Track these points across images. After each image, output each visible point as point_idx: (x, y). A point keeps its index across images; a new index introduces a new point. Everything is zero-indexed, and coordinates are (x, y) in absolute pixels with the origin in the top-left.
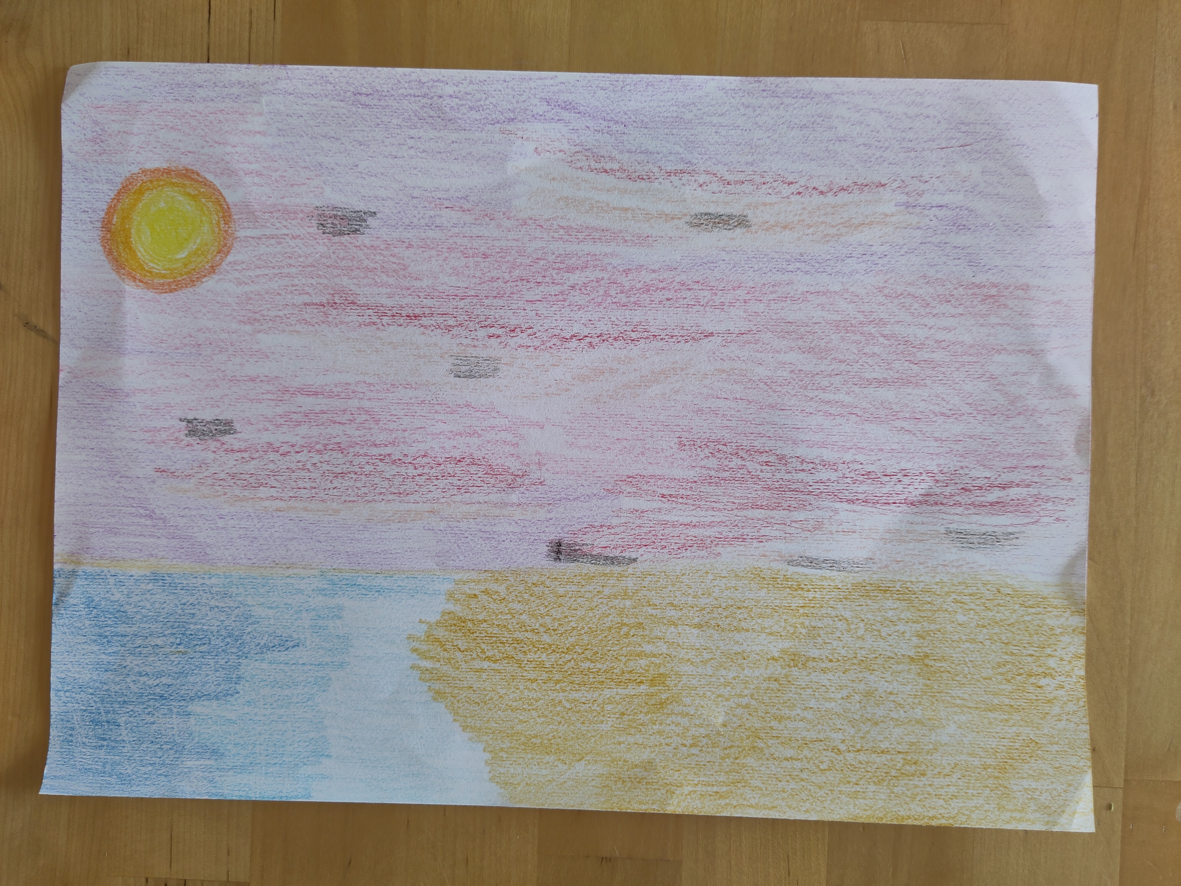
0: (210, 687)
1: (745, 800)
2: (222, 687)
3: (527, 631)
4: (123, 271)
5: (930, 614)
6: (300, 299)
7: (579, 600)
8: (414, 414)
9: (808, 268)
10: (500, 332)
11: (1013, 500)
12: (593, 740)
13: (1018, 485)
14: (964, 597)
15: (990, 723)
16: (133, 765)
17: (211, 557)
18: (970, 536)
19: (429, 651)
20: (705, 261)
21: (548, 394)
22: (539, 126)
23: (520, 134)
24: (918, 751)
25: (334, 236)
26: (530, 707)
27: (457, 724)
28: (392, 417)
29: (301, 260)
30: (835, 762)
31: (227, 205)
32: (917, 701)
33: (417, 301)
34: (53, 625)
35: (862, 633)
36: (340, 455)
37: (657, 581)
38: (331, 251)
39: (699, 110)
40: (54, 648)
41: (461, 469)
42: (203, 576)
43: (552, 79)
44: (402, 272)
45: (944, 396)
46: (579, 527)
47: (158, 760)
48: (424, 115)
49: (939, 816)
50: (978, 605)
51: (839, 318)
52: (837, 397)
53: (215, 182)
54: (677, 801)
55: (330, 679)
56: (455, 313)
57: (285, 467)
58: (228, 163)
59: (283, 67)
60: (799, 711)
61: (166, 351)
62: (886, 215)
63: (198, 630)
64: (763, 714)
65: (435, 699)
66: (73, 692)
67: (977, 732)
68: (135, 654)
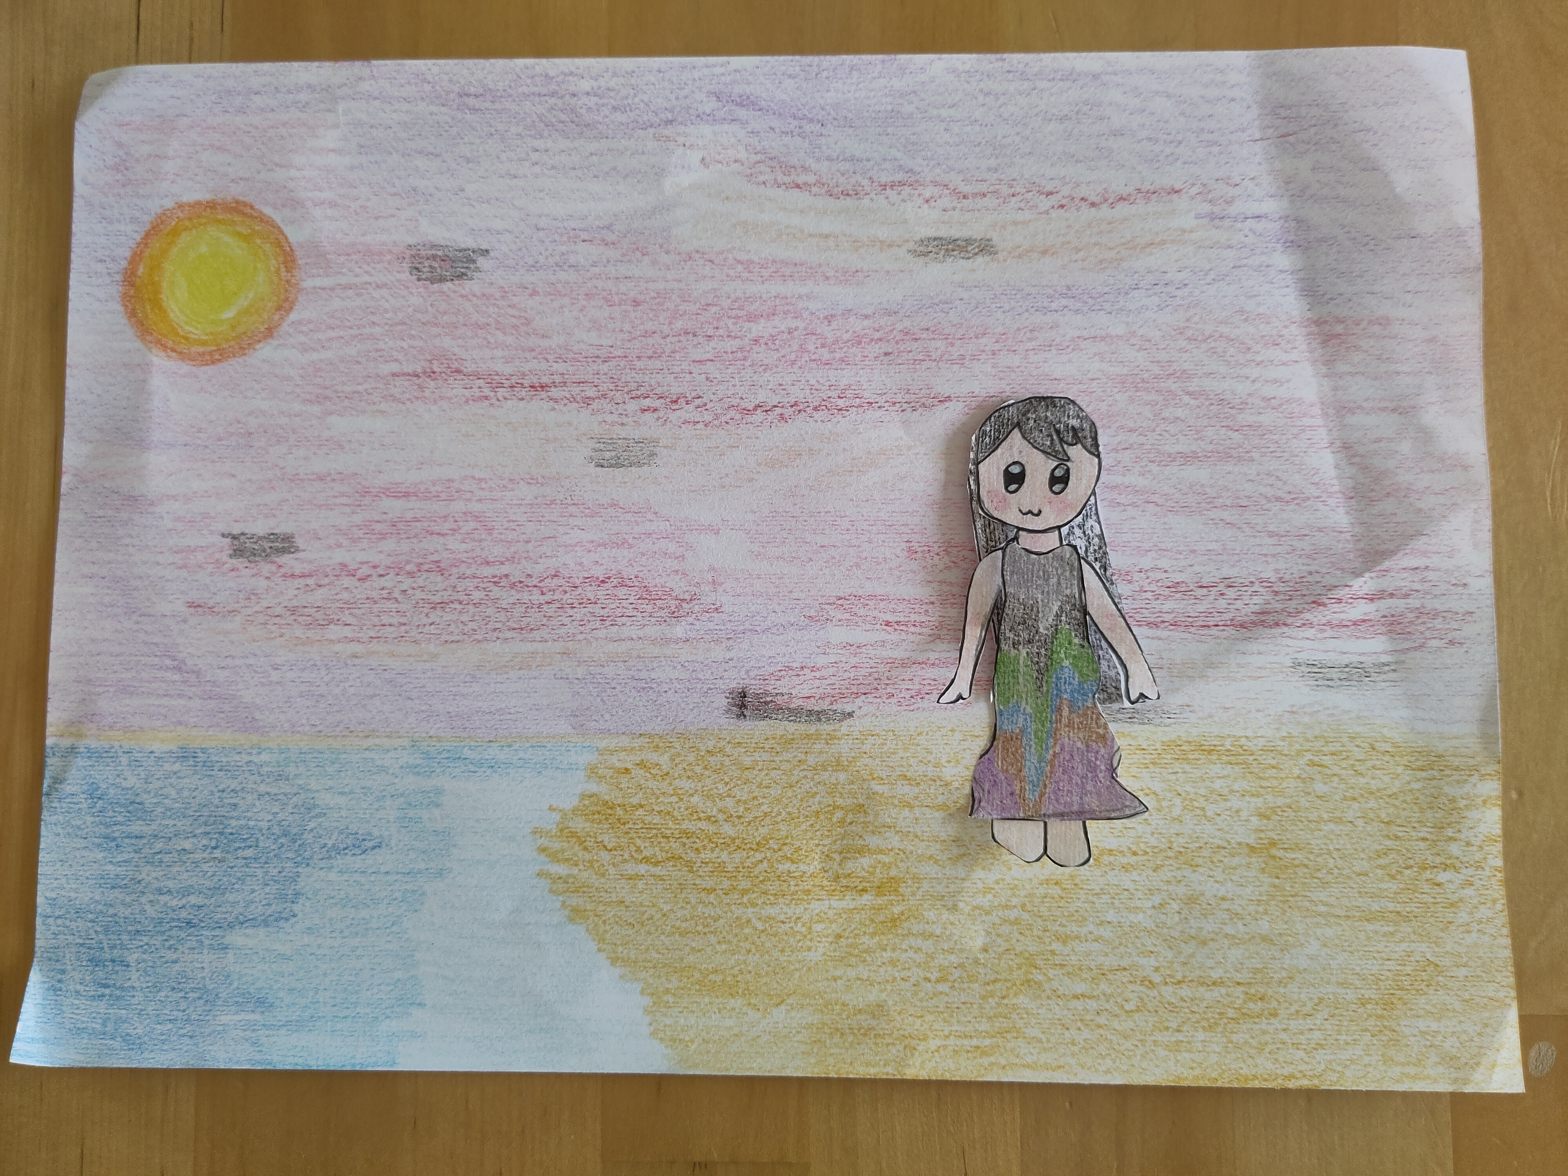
0: (257, 908)
1: (1017, 1057)
2: (273, 907)
3: (700, 819)
4: (149, 338)
5: (1275, 783)
6: (387, 369)
7: (773, 774)
8: (540, 519)
9: (1079, 305)
10: (658, 403)
11: (1386, 617)
12: (797, 975)
13: (1392, 595)
14: (1324, 757)
15: (1369, 938)
16: (146, 1022)
17: (261, 724)
18: (1327, 670)
19: (563, 851)
20: (936, 301)
21: (724, 487)
22: (706, 130)
23: (681, 140)
24: (1266, 980)
25: (432, 283)
26: (706, 930)
27: (603, 955)
28: (511, 524)
29: (388, 316)
30: (1146, 1000)
31: (290, 247)
32: (1261, 909)
33: (544, 365)
34: (42, 823)
35: (1179, 812)
36: (439, 578)
37: (883, 744)
38: (429, 303)
39: (922, 100)
40: (43, 856)
41: (605, 593)
42: (250, 751)
43: (722, 66)
44: (523, 329)
45: (1279, 474)
46: (772, 670)
47: (181, 1014)
48: (553, 120)
49: (1299, 1075)
50: (1344, 768)
51: (1125, 371)
52: (1127, 480)
53: (274, 217)
54: (919, 1061)
55: (424, 894)
56: (596, 381)
57: (366, 596)
58: (292, 191)
59: (366, 63)
60: (1091, 927)
61: (206, 444)
62: (1184, 231)
63: (242, 827)
64: (1040, 933)
65: (571, 920)
66: (66, 918)
67: (1351, 952)
68: (153, 862)
